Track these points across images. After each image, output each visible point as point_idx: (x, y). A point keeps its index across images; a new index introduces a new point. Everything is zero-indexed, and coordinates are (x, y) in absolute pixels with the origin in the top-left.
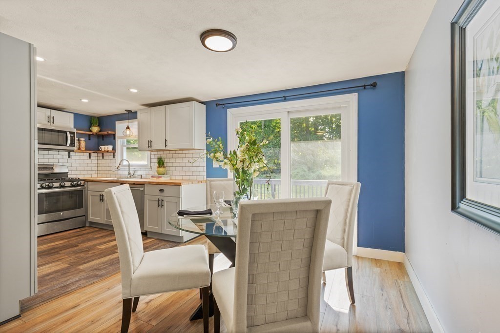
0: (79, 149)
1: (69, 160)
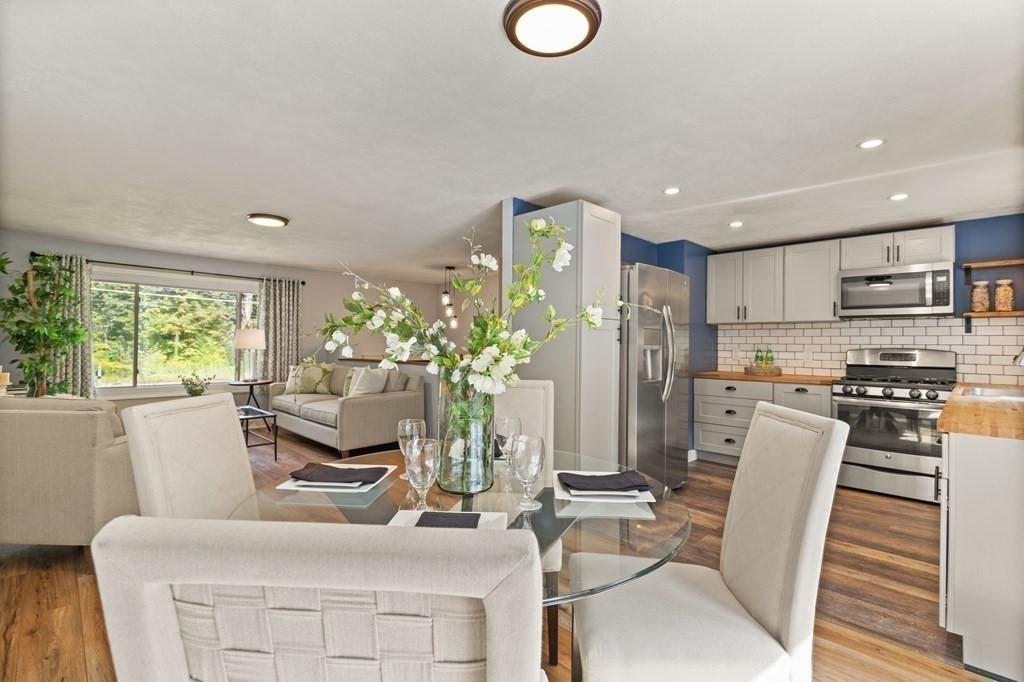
0: (992, 308)
1: (969, 338)
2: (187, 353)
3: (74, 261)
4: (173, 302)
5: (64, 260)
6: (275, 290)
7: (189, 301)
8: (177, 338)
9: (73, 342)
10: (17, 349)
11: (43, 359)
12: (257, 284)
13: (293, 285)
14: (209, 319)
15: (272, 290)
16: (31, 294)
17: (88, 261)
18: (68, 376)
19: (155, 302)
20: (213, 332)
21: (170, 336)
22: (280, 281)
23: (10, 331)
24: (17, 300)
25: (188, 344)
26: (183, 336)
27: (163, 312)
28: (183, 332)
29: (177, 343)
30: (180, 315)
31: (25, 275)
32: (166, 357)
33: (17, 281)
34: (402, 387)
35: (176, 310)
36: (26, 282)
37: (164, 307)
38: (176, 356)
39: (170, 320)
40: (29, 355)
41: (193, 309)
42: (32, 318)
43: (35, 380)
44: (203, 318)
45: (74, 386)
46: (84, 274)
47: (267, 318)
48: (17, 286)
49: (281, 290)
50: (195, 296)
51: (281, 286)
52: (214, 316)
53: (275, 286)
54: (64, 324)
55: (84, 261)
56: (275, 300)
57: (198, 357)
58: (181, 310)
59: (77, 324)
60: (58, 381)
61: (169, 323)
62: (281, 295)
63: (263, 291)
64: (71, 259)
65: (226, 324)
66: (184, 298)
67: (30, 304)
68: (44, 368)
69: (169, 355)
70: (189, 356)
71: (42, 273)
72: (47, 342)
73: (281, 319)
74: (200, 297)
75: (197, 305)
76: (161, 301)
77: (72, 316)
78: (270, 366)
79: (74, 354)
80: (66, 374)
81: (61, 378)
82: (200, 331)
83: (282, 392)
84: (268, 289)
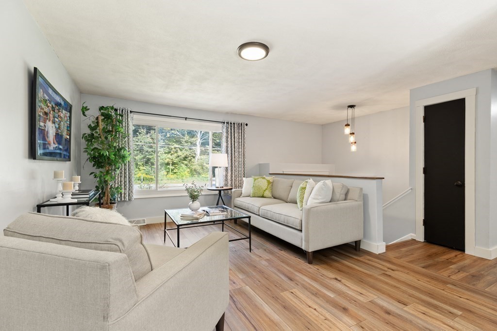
2: (175, 171)
3: (124, 111)
4: (169, 149)
5: (118, 111)
6: (231, 129)
7: (175, 148)
8: (171, 165)
9: (123, 161)
10: (94, 166)
11: (108, 172)
12: (220, 125)
13: (240, 125)
14: (183, 156)
15: (229, 129)
16: (101, 131)
17: (131, 112)
18: (122, 183)
19: (162, 149)
20: (185, 162)
21: (168, 164)
22: (234, 124)
23: (90, 154)
24: (93, 134)
25: (175, 167)
26: (173, 164)
27: (165, 153)
28: (173, 162)
29: (171, 167)
30: (171, 155)
31: (97, 118)
32: (166, 173)
33: (93, 122)
34: (343, 196)
35: (170, 152)
36: (98, 123)
37: (165, 151)
38: (171, 173)
39: (168, 157)
40: (101, 169)
41: (176, 152)
42: (101, 146)
43: (104, 185)
44: (181, 156)
45: (125, 189)
46: (129, 119)
47: (227, 147)
48: (93, 125)
49: (234, 129)
50: (177, 146)
51: (234, 127)
52: (185, 154)
53: (231, 126)
54: (120, 150)
55: (129, 112)
56: (231, 135)
57: (179, 173)
58: (172, 152)
59: (126, 150)
60: (117, 186)
61: (167, 158)
62: (234, 132)
63: (225, 130)
64: (122, 111)
65: (189, 158)
66: (173, 147)
67: (100, 137)
68: (108, 178)
69: (168, 172)
70: (175, 173)
71: (107, 117)
72: (110, 162)
73: (235, 148)
74: (180, 146)
75: (179, 150)
76: (164, 149)
77: (123, 146)
78: (229, 178)
79: (125, 169)
80: (121, 182)
81: (118, 184)
82: (180, 161)
83: (240, 195)
84: (227, 128)
